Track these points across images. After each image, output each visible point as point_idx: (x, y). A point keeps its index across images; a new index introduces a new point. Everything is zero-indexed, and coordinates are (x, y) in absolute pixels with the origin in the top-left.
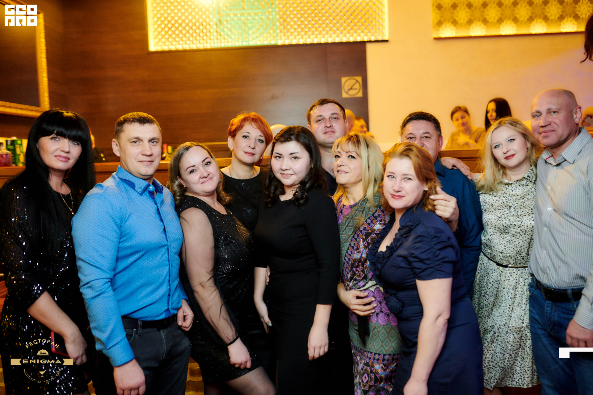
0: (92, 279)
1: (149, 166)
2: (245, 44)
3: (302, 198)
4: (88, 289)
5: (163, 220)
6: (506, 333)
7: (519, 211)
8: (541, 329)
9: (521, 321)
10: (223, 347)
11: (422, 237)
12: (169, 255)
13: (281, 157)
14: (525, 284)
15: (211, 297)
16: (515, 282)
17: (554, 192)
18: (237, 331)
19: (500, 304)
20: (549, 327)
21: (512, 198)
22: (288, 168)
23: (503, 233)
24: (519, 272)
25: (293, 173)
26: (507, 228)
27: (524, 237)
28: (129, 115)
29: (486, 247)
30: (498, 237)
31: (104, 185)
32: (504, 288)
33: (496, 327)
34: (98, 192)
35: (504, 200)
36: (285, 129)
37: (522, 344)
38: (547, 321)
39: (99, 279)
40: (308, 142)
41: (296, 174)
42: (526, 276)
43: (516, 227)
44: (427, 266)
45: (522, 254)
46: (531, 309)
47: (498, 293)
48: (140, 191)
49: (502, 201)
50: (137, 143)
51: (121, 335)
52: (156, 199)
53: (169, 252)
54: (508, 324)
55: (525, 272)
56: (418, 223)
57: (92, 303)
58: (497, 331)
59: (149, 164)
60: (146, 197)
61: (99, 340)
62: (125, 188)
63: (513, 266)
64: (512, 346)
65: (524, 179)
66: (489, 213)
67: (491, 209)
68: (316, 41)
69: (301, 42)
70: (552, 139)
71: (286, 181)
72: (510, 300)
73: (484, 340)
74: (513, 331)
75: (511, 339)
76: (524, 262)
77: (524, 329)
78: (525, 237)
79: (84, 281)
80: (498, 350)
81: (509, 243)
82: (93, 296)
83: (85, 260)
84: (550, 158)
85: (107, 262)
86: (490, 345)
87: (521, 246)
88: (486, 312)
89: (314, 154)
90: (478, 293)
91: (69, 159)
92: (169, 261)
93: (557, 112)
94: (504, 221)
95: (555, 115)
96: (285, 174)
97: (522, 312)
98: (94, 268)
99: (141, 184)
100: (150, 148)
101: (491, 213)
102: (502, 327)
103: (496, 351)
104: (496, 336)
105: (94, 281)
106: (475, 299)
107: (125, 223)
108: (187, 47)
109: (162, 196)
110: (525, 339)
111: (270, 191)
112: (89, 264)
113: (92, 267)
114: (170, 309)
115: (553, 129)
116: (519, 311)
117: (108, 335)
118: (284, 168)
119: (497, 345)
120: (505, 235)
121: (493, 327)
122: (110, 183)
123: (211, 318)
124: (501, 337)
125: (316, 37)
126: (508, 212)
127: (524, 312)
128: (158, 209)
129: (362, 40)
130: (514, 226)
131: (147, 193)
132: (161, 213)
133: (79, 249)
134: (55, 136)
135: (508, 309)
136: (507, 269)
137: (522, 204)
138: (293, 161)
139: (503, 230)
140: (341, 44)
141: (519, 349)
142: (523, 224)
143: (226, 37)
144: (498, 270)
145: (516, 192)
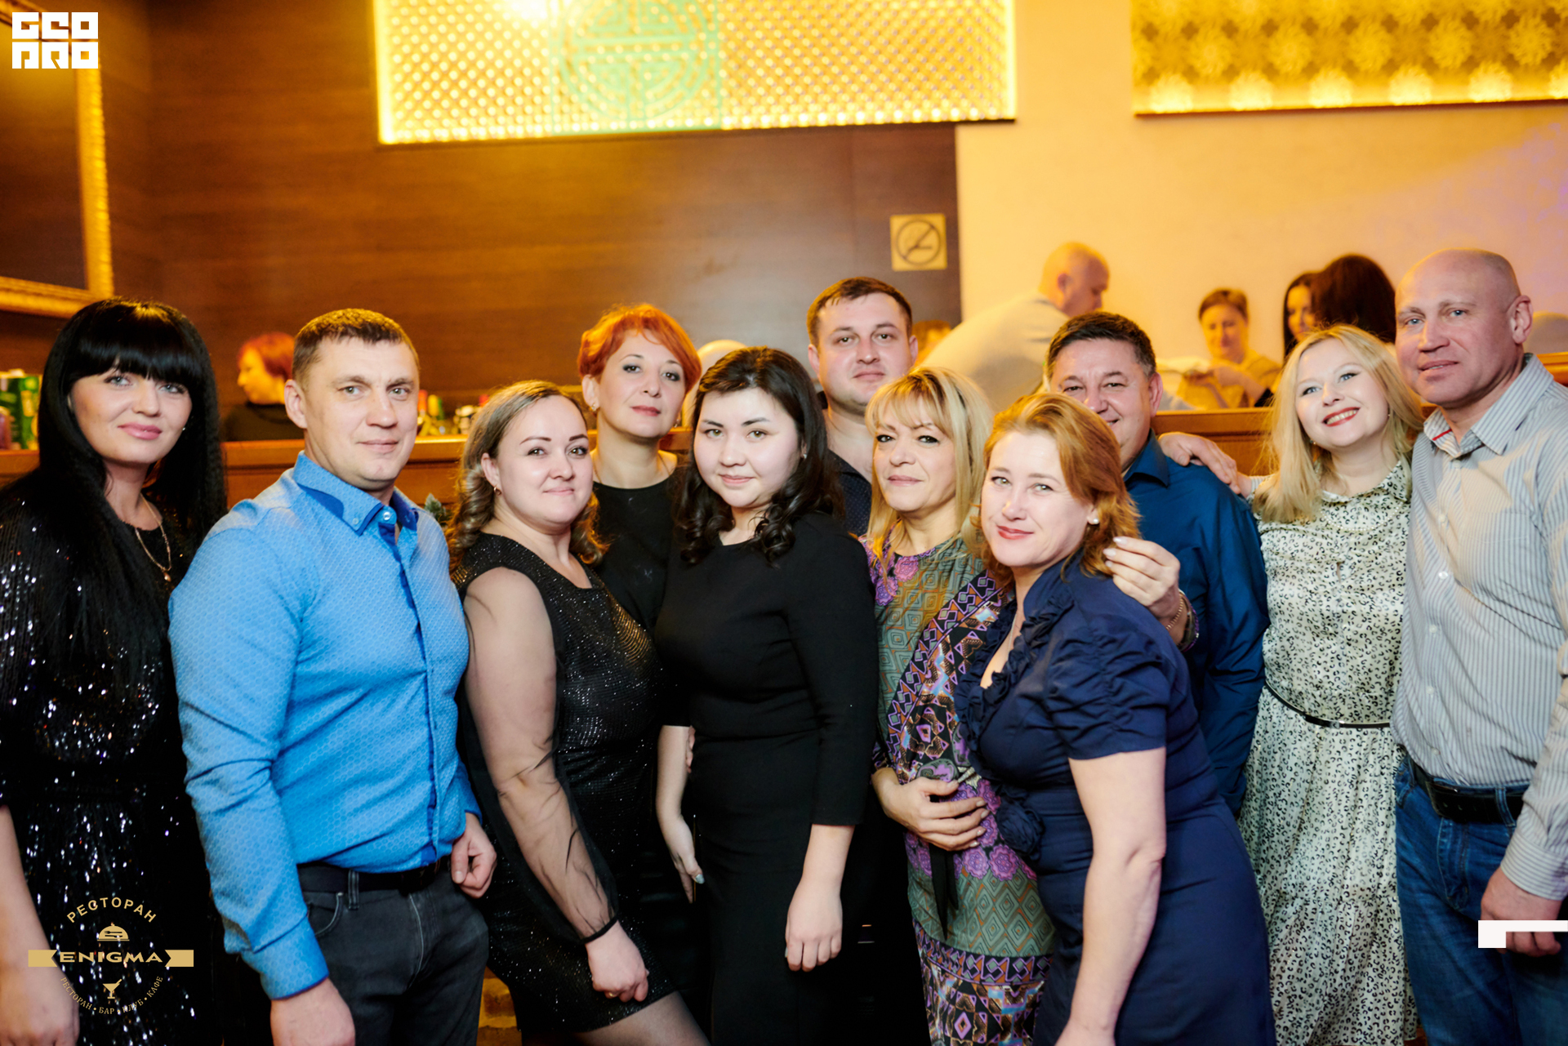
0: (220, 762)
1: (388, 456)
2: (635, 126)
3: (779, 537)
4: (208, 787)
5: (416, 603)
6: (1336, 902)
7: (1365, 577)
8: (1425, 892)
9: (1375, 871)
10: (575, 946)
11: (1076, 644)
12: (427, 697)
13: (719, 432)
14: (1384, 771)
15: (546, 812)
16: (1354, 765)
17: (1453, 529)
18: (611, 903)
19: (1316, 824)
20: (1449, 891)
21: (1346, 540)
22: (740, 461)
23: (1321, 635)
24: (1365, 738)
25: (752, 474)
26: (1332, 623)
27: (1378, 647)
28: (334, 317)
29: (1276, 672)
30: (1309, 646)
31: (260, 505)
32: (1327, 783)
33: (1310, 887)
34: (244, 524)
35: (1325, 546)
36: (729, 357)
37: (1379, 931)
38: (1444, 872)
39: (240, 761)
40: (790, 391)
41: (759, 475)
42: (1386, 749)
43: (1358, 619)
44: (1092, 722)
45: (1372, 690)
46: (1402, 839)
47: (1310, 794)
48: (356, 522)
49: (1319, 547)
50: (356, 391)
51: (293, 913)
52: (398, 545)
53: (429, 691)
54: (1341, 878)
55: (1383, 739)
56: (1069, 605)
57: (216, 825)
58: (1311, 896)
59: (387, 451)
60: (372, 540)
61: (234, 925)
62: (316, 515)
63: (1349, 722)
64: (1353, 938)
65: (1380, 492)
66: (1283, 581)
67: (1290, 569)
68: (823, 121)
69: (785, 122)
70: (1453, 385)
71: (735, 496)
72: (1344, 813)
73: (1279, 922)
74: (1355, 897)
75: (1351, 918)
76: (1379, 712)
77: (1384, 892)
78: (1381, 646)
79: (199, 766)
80: (1316, 948)
81: (1336, 662)
82: (222, 806)
83: (202, 708)
84: (1445, 436)
85: (261, 716)
86: (1294, 935)
87: (1370, 671)
88: (1281, 846)
89: (808, 422)
90: (1258, 795)
91: (159, 432)
92: (427, 712)
93: (1466, 312)
94: (1325, 603)
95: (1460, 322)
96: (730, 477)
97: (1377, 846)
98: (227, 731)
99: (360, 505)
100: (391, 406)
101: (1290, 579)
102: (1326, 887)
103: (1310, 952)
104: (1309, 912)
105: (224, 767)
106: (1249, 812)
107: (312, 612)
108: (481, 134)
109: (414, 537)
110: (1385, 918)
111: (692, 522)
112: (214, 719)
113: (221, 727)
114: (436, 843)
115: (1455, 360)
116: (1370, 845)
117: (259, 912)
118: (729, 460)
119: (1313, 935)
120: (1326, 640)
121: (1302, 887)
122: (274, 498)
123: (542, 867)
124: (1322, 912)
125: (825, 109)
126: (1335, 579)
127: (1382, 845)
128: (403, 573)
129: (945, 119)
130: (1352, 616)
131: (375, 530)
132: (410, 584)
133: (188, 677)
134: (118, 373)
135: (1340, 838)
136: (1334, 730)
137: (1372, 557)
138: (751, 442)
139: (1322, 628)
140: (889, 127)
141: (1372, 945)
142: (1375, 612)
143: (585, 107)
144: (1308, 734)
145: (1357, 526)
